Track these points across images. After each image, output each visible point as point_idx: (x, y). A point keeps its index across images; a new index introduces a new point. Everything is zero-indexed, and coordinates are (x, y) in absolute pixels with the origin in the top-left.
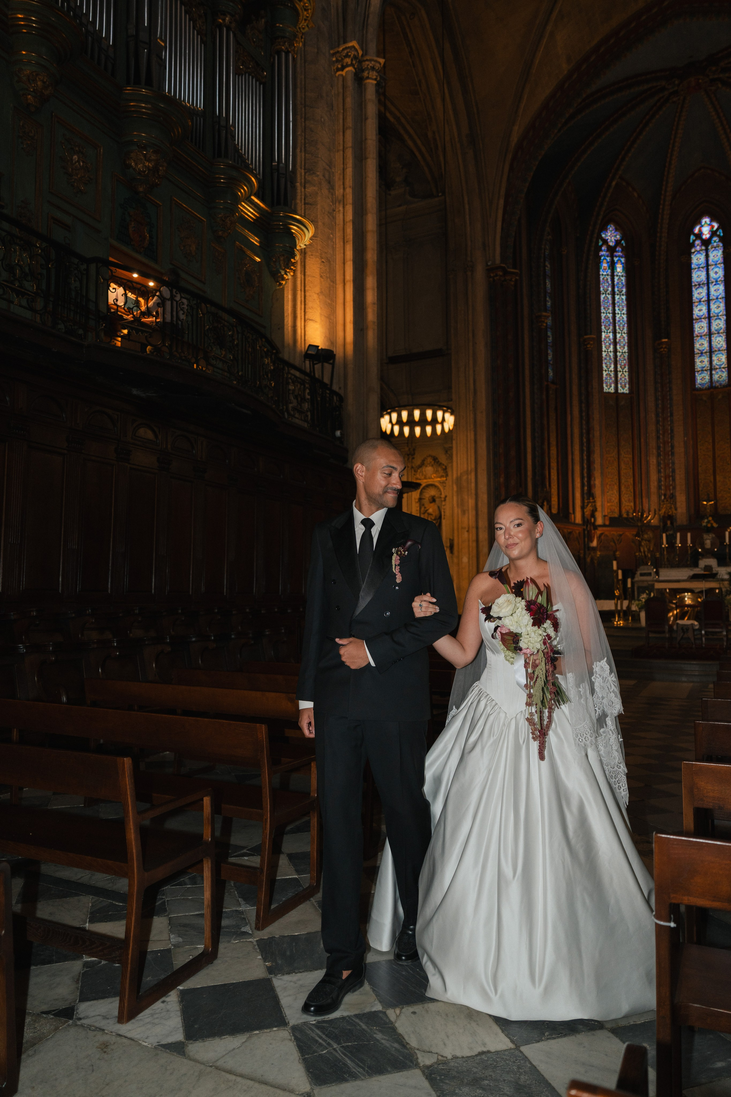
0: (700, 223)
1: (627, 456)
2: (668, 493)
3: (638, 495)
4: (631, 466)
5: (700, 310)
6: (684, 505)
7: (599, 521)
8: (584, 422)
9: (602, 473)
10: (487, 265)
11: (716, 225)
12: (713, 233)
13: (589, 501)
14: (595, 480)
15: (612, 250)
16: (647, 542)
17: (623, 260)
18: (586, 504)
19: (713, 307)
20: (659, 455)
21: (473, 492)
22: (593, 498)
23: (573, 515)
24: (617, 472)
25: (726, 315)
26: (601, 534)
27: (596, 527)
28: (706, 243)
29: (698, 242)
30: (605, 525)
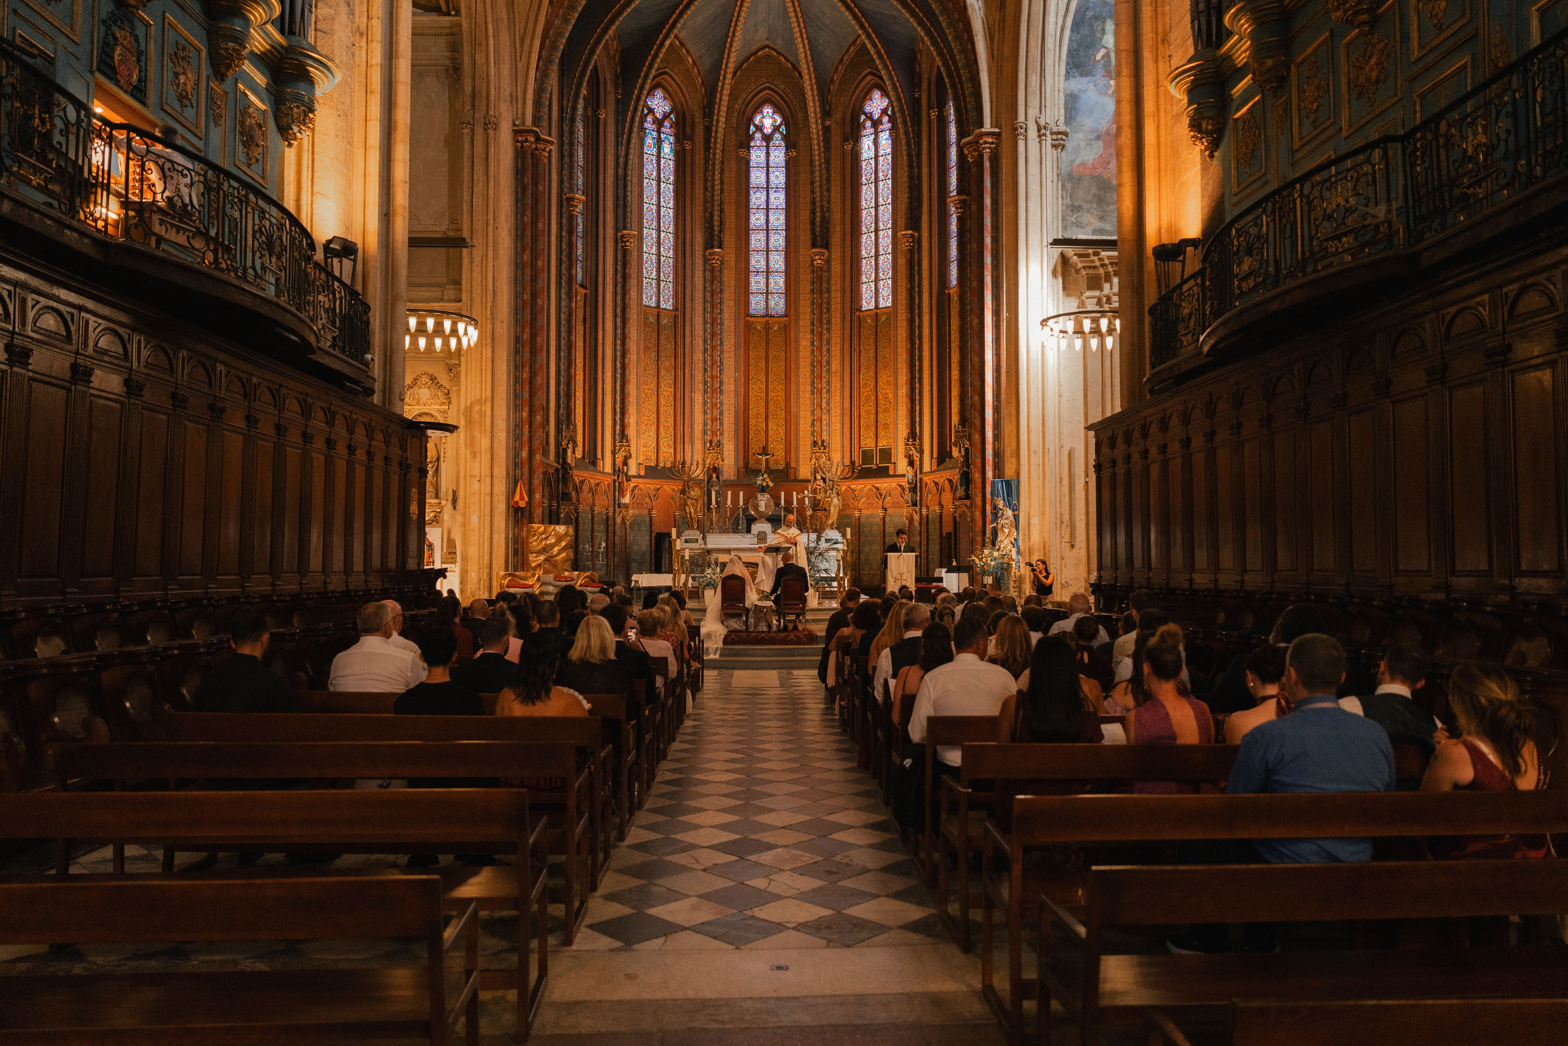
0: (762, 112)
1: (668, 389)
2: (715, 440)
3: (680, 439)
4: (673, 403)
5: (757, 219)
6: (732, 454)
7: (633, 471)
8: (619, 342)
9: (638, 411)
10: (514, 125)
11: (779, 120)
12: (776, 129)
13: (622, 444)
14: (629, 418)
15: (659, 123)
16: (694, 501)
17: (672, 139)
18: (617, 448)
19: (771, 218)
20: (705, 392)
21: (488, 428)
22: (627, 441)
23: (602, 462)
24: (655, 409)
25: (786, 230)
26: (635, 487)
27: (628, 478)
28: (767, 138)
29: (758, 135)
30: (639, 476)
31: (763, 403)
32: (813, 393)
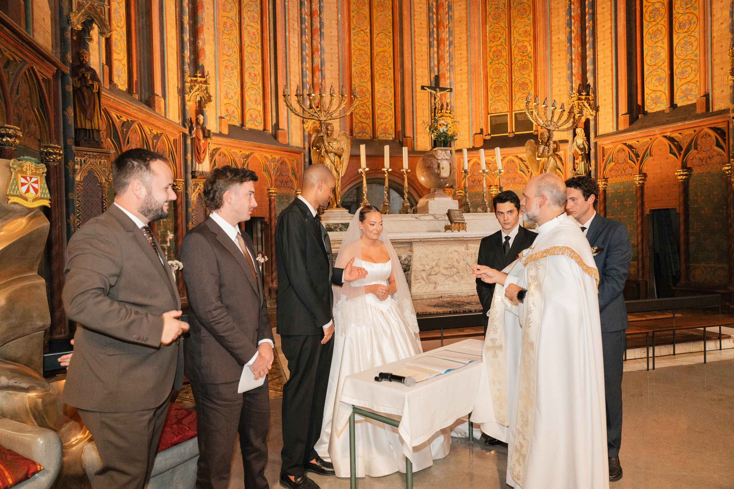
1: (253, 24)
4: (259, 44)
9: (216, 38)
13: (195, 79)
14: (204, 43)
16: (337, 158)
18: (188, 85)
20: (302, 33)
22: (203, 76)
23: (163, 100)
24: (238, 47)
26: (216, 150)
27: (207, 134)
30: (220, 135)
31: (368, 60)
32: (430, 45)
